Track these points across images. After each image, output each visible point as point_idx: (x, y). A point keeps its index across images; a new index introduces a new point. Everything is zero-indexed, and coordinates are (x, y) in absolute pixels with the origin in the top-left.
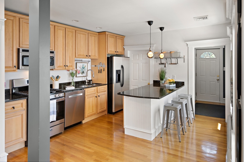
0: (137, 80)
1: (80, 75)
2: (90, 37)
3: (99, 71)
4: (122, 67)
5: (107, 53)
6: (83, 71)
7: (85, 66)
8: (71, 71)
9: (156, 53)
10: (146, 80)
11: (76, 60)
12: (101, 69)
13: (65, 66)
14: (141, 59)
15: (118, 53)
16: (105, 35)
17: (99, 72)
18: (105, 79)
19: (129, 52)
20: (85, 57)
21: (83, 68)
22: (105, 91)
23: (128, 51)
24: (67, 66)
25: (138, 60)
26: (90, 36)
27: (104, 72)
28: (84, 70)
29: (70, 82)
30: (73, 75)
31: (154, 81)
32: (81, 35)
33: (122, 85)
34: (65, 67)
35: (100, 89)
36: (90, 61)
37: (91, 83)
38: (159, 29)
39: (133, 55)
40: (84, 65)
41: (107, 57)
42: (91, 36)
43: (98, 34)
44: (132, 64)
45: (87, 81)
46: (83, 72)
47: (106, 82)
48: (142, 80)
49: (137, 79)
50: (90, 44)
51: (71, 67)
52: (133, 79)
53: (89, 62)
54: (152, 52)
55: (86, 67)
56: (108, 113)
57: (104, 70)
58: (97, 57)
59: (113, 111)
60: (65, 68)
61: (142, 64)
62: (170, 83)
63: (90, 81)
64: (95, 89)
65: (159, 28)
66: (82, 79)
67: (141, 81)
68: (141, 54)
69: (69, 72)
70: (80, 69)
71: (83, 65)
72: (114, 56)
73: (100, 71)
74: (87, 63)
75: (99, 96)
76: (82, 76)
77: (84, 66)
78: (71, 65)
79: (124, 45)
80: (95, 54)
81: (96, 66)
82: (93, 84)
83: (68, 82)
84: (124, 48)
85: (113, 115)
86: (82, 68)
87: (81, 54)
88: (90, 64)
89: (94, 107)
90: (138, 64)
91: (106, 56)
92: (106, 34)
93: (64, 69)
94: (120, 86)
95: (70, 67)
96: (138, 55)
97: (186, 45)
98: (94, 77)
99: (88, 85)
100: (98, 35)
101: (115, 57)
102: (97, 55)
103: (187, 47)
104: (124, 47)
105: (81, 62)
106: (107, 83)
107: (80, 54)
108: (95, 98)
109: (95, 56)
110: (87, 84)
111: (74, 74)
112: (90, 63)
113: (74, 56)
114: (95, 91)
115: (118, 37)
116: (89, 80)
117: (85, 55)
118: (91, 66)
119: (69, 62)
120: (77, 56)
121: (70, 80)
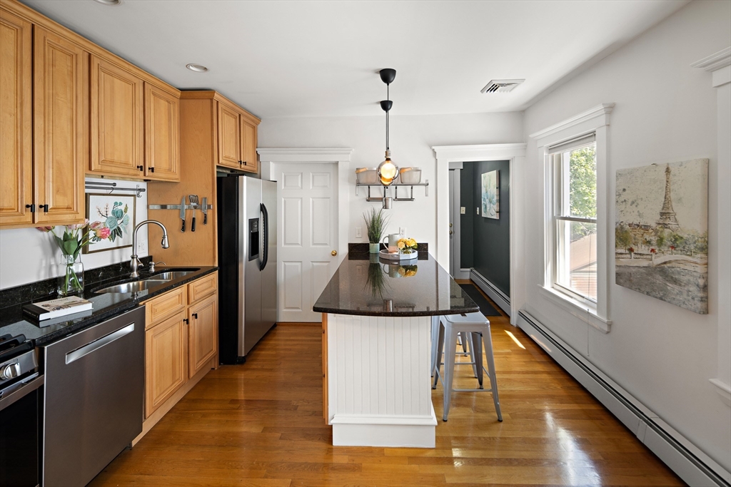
0: (298, 244)
1: (106, 243)
2: (151, 99)
3: (184, 224)
4: (263, 208)
5: (216, 164)
6: (116, 227)
7: (126, 209)
8: (59, 232)
9: (361, 171)
10: (326, 244)
11: (89, 185)
12: (194, 219)
13: (31, 207)
14: (311, 188)
15: (246, 167)
16: (209, 101)
17: (183, 229)
18: (211, 252)
19: (272, 166)
20: (132, 172)
21: (118, 215)
22: (212, 294)
23: (271, 163)
24: (45, 208)
25: (302, 188)
26: (152, 97)
27: (204, 226)
28: (119, 222)
29: (55, 276)
30: (74, 247)
31: (351, 245)
32: (117, 81)
33: (262, 266)
34: (33, 211)
35: (198, 289)
36: (144, 190)
37: (153, 270)
38: (380, 105)
39: (285, 176)
40: (121, 204)
41: (218, 178)
42: (154, 94)
43: (179, 93)
44: (283, 199)
45: (135, 265)
46: (118, 232)
47: (214, 261)
48: (314, 244)
49: (300, 243)
50: (151, 126)
51: (65, 211)
52: (285, 244)
53: (141, 193)
54: (393, 163)
55: (130, 213)
56: (220, 364)
57: (205, 222)
58: (175, 176)
59: (241, 354)
60: (30, 219)
61: (313, 202)
62: (406, 250)
63: (146, 261)
64: (180, 295)
65: (377, 103)
66: (113, 260)
67: (311, 246)
68: (311, 174)
69: (47, 235)
70: (104, 220)
71: (116, 203)
72: (243, 175)
73: (188, 226)
74: (134, 196)
75: (196, 316)
76: (114, 245)
77: (119, 208)
78: (66, 205)
79: (258, 146)
80: (170, 165)
81: (164, 207)
82: (160, 271)
83: (42, 278)
84: (258, 155)
85: (238, 366)
86: (110, 215)
87: (116, 158)
88: (142, 200)
89: (177, 363)
90: (300, 202)
91: (213, 175)
92: (212, 100)
93: (27, 223)
94: (257, 269)
95: (61, 211)
96: (300, 176)
97: (431, 152)
98: (167, 246)
99: (141, 277)
100: (181, 98)
101: (245, 177)
102: (176, 167)
103: (434, 159)
104: (257, 149)
105: (111, 190)
106: (217, 265)
107: (109, 158)
108: (180, 329)
109: (170, 170)
110: (135, 274)
111: (79, 243)
112: (144, 195)
113: (82, 165)
114: (180, 301)
115: (246, 119)
116: (142, 260)
117: (131, 162)
118: (145, 207)
119: (57, 191)
120: (99, 167)
121: (54, 269)
